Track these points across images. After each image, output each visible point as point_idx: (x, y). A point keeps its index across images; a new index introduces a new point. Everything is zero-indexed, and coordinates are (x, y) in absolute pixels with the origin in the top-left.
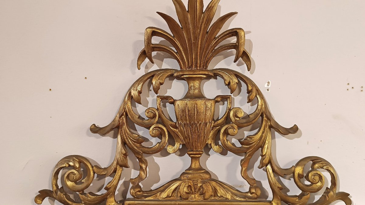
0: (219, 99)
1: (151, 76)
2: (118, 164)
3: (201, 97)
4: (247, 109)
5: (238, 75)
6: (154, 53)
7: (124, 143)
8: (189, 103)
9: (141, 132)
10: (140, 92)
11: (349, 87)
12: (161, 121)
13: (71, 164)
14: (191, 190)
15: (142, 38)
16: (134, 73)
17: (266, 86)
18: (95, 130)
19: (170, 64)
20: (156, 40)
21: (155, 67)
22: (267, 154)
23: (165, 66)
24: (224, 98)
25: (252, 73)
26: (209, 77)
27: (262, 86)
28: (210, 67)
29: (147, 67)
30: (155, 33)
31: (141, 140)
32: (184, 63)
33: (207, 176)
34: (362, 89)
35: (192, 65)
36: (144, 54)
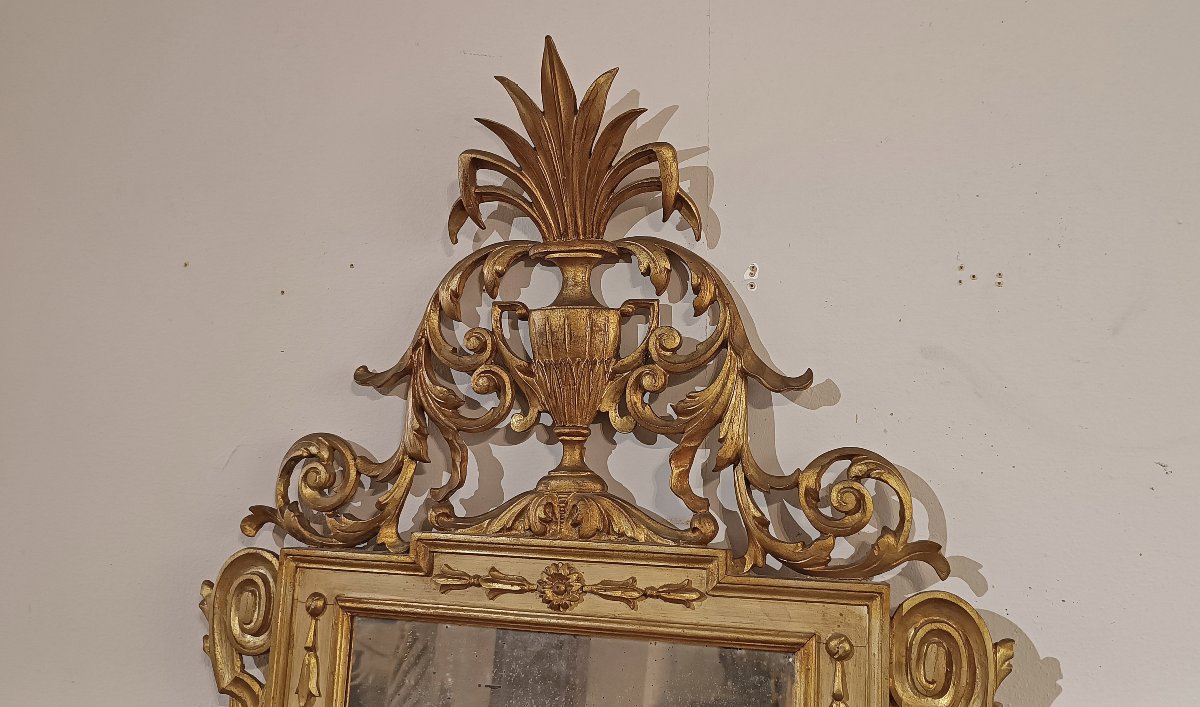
0: (629, 309)
1: (480, 258)
2: (405, 452)
3: (591, 302)
4: (700, 330)
5: (672, 253)
6: (487, 208)
7: (420, 409)
8: (558, 317)
9: (464, 385)
10: (455, 295)
11: (965, 275)
12: (498, 358)
13: (313, 450)
14: (554, 513)
15: (454, 175)
16: (450, 253)
17: (747, 276)
18: (364, 377)
19: (522, 230)
20: (485, 178)
21: (495, 238)
22: (729, 436)
23: (516, 234)
24: (642, 307)
25: (712, 245)
26: (609, 259)
27: (735, 277)
28: (609, 236)
29: (477, 239)
30: (477, 162)
31: (453, 403)
32: (548, 226)
33: (598, 487)
34: (999, 280)
35: (566, 230)
36: (462, 212)
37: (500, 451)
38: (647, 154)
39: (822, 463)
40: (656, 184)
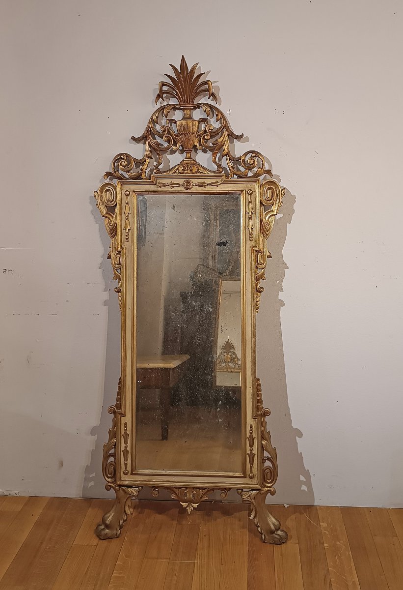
0: (201, 120)
1: (162, 109)
2: (147, 156)
3: (190, 118)
4: (217, 125)
5: (211, 107)
6: (164, 96)
7: (150, 146)
8: (184, 122)
9: (159, 140)
10: (157, 117)
11: (276, 111)
12: (169, 133)
13: (122, 157)
14: (186, 168)
15: (158, 87)
16: (154, 107)
17: (228, 112)
18: (133, 139)
19: (173, 101)
20: (165, 88)
21: (165, 103)
22: (225, 149)
23: (171, 102)
24: (204, 120)
25: (219, 105)
26: (195, 108)
27: (226, 113)
28: (195, 102)
29: (161, 103)
30: (164, 84)
31: (158, 144)
32: (181, 101)
33: (195, 162)
34: (284, 113)
35: (185, 101)
36: (159, 96)
37: (169, 156)
38: (205, 83)
39: (246, 154)
40: (207, 90)
